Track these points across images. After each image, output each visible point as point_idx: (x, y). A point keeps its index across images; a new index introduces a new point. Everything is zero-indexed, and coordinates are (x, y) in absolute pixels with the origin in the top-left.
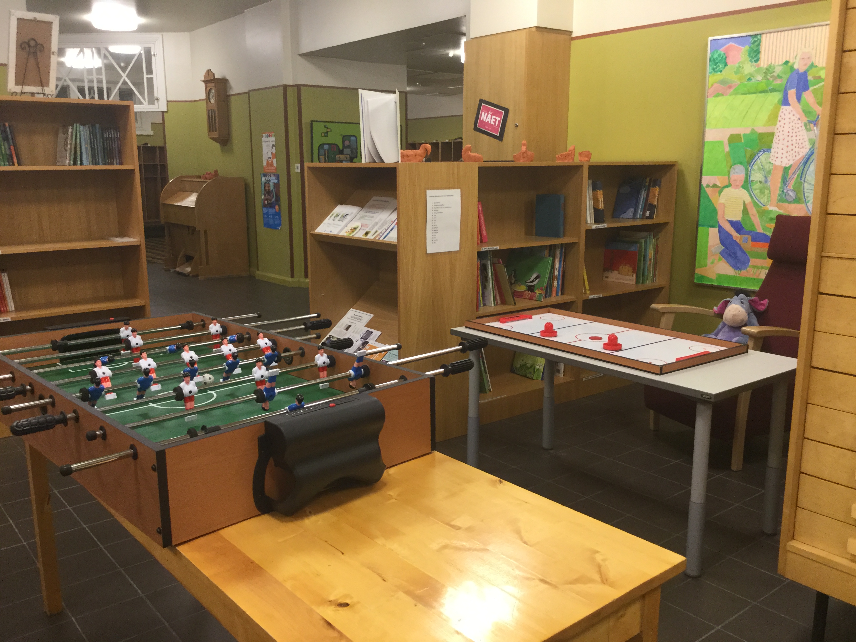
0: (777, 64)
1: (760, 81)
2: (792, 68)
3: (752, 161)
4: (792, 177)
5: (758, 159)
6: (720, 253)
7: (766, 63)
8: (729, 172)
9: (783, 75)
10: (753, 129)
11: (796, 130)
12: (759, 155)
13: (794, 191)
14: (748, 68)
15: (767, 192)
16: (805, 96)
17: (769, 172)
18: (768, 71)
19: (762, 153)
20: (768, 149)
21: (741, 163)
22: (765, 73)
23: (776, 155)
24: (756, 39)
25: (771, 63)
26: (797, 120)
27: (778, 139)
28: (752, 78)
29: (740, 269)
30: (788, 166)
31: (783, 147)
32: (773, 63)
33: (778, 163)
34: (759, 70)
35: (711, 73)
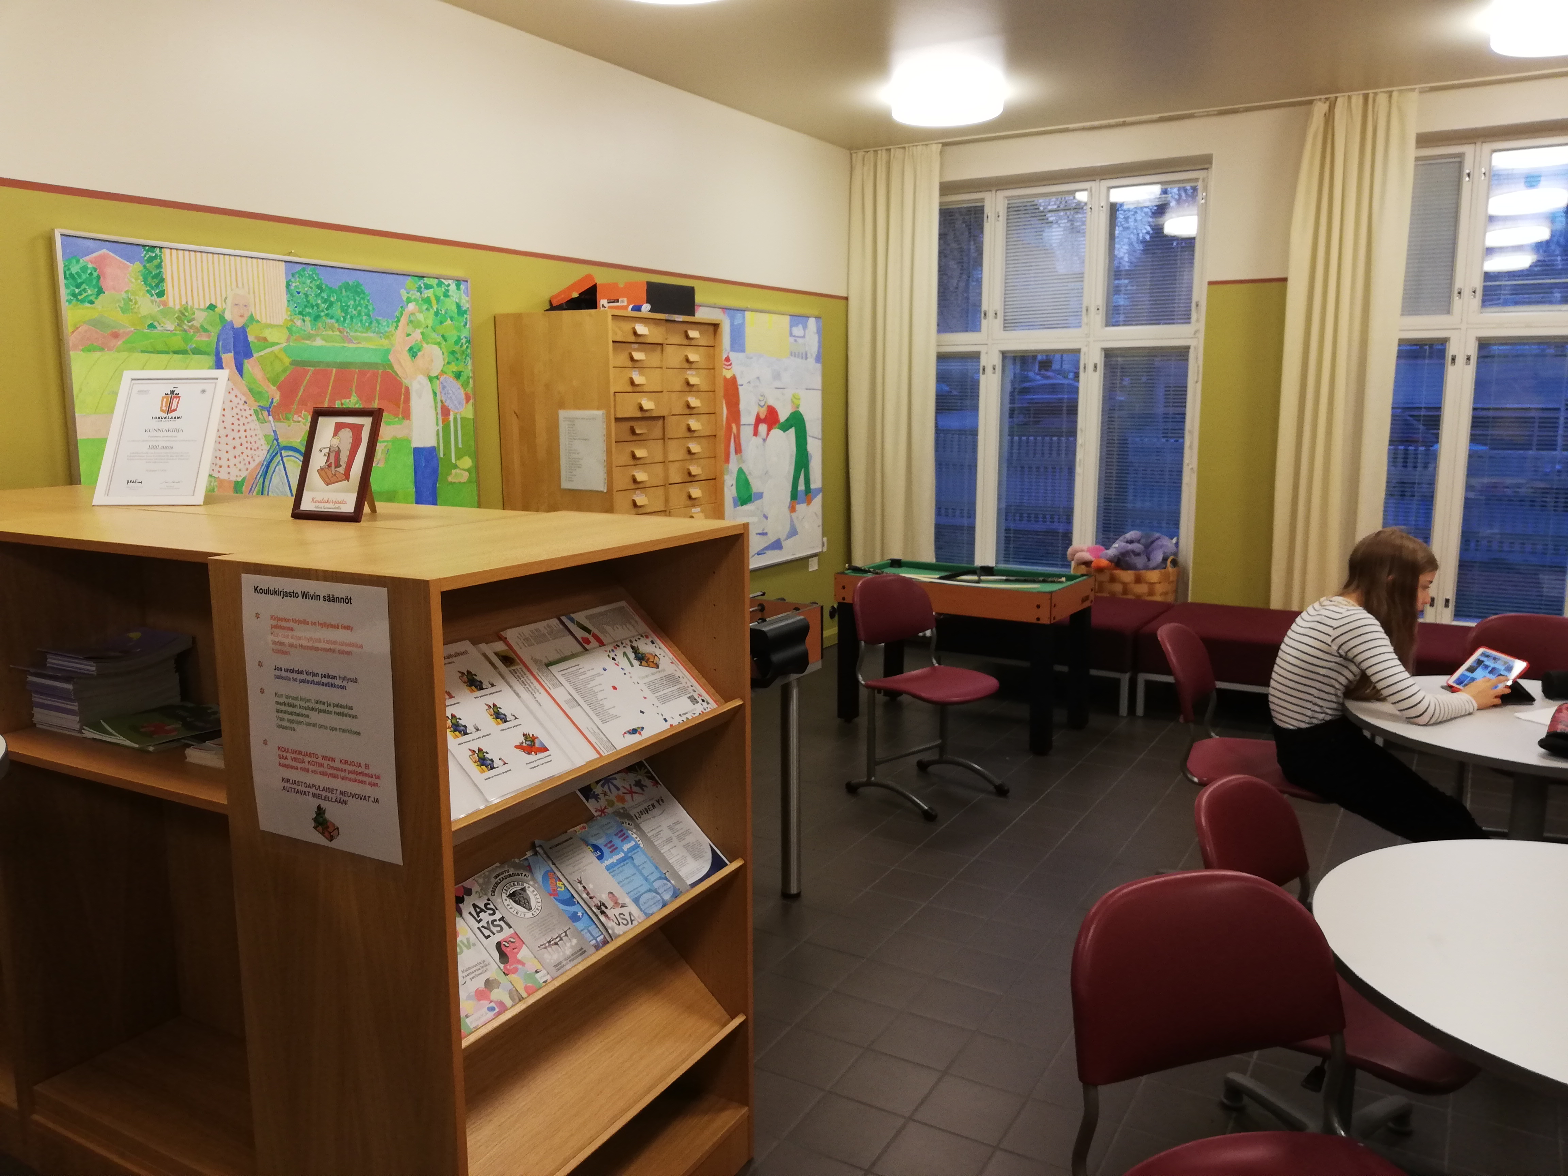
0: (196, 306)
1: (172, 331)
7: (177, 301)
9: (209, 328)
11: (243, 420)
14: (146, 305)
16: (247, 365)
18: (183, 316)
22: (178, 318)
24: (154, 256)
25: (187, 303)
26: (244, 405)
30: (239, 479)
31: (227, 448)
32: (190, 303)
33: (224, 475)
34: (166, 312)
35: (70, 301)
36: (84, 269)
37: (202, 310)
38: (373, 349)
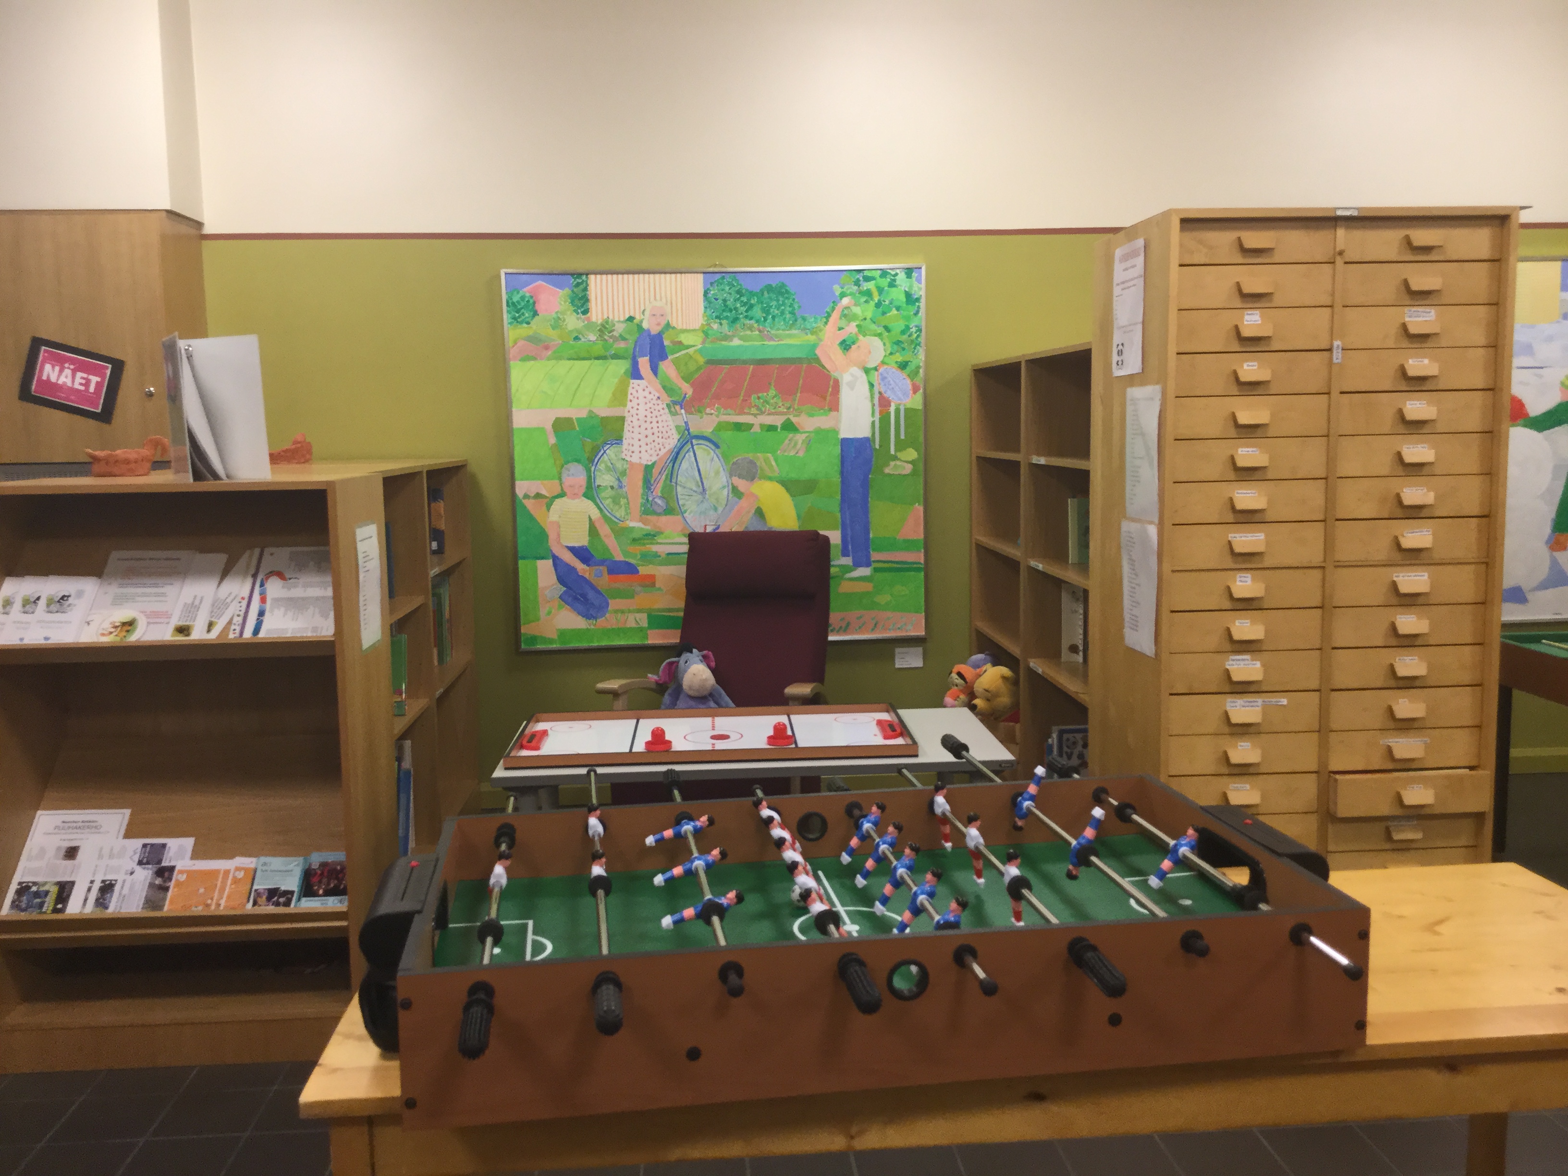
0: (616, 319)
1: (593, 341)
2: (639, 326)
3: (596, 457)
4: (657, 480)
5: (605, 455)
6: (561, 597)
7: (600, 316)
8: (560, 474)
9: (627, 337)
10: (591, 411)
11: (656, 413)
12: (605, 449)
13: (662, 497)
14: (573, 322)
15: (623, 501)
16: (663, 366)
17: (624, 473)
18: (604, 328)
19: (609, 446)
20: (619, 440)
21: (578, 461)
22: (599, 330)
23: (632, 449)
24: (580, 281)
25: (608, 317)
26: (657, 400)
27: (631, 426)
28: (580, 336)
29: (595, 618)
30: (650, 463)
31: (640, 436)
32: (611, 317)
33: (635, 459)
34: (590, 326)
35: (510, 323)
36: (523, 298)
37: (622, 322)
38: (796, 345)
